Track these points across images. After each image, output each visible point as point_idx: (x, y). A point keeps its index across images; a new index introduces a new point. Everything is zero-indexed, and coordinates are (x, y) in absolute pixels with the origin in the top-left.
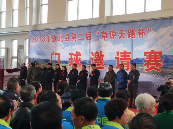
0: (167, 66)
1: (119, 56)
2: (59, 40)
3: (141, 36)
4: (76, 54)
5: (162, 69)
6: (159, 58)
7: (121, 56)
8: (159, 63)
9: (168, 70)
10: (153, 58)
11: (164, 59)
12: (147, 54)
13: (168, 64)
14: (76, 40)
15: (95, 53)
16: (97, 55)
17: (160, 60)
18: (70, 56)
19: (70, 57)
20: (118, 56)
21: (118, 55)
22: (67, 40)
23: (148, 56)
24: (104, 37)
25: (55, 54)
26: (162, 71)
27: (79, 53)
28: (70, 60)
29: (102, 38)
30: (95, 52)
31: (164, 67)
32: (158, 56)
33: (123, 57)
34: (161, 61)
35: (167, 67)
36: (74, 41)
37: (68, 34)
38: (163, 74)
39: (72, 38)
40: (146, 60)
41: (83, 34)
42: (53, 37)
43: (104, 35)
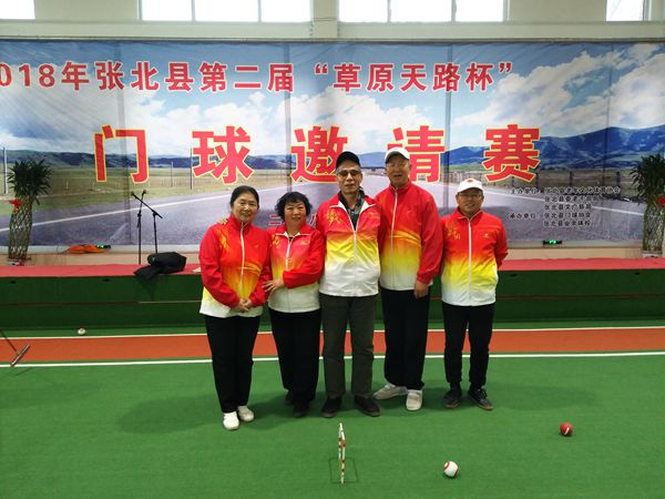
0: (552, 166)
1: (405, 142)
3: (478, 86)
5: (537, 174)
6: (530, 146)
7: (410, 142)
8: (530, 157)
9: (553, 176)
10: (512, 147)
11: (543, 147)
12: (496, 136)
13: (555, 160)
15: (310, 132)
17: (532, 150)
18: (198, 140)
19: (198, 146)
20: (400, 142)
23: (496, 140)
24: (347, 82)
25: (117, 135)
26: (537, 178)
27: (241, 131)
28: (199, 155)
30: (311, 129)
31: (543, 169)
32: (528, 140)
34: (535, 153)
35: (551, 169)
36: (214, 90)
37: (185, 65)
38: (539, 186)
39: (205, 78)
40: (491, 150)
41: (255, 69)
42: (103, 71)
43: (347, 77)
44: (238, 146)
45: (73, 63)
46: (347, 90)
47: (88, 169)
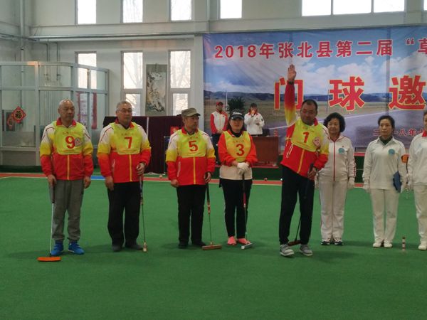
2: (298, 55)
4: (349, 81)
14: (348, 55)
15: (401, 79)
16: (406, 84)
18: (333, 85)
19: (333, 88)
22: (325, 54)
27: (359, 79)
28: (333, 94)
29: (419, 51)
30: (403, 77)
36: (344, 56)
37: (328, 43)
39: (339, 50)
41: (369, 43)
42: (282, 48)
43: (426, 46)
44: (357, 88)
45: (266, 44)
46: (426, 53)
47: (270, 102)
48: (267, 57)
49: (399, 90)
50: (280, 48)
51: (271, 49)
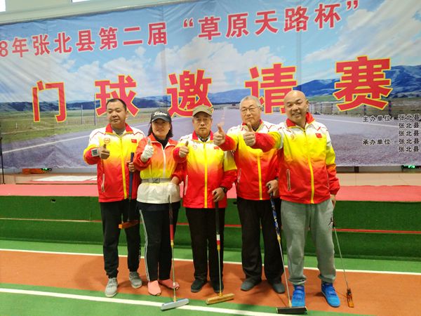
0: (406, 94)
1: (260, 79)
2: (56, 50)
3: (326, 24)
4: (117, 82)
5: (390, 102)
7: (265, 79)
8: (382, 86)
10: (363, 77)
11: (395, 75)
12: (345, 69)
14: (114, 46)
15: (181, 76)
17: (384, 79)
18: (99, 88)
19: (100, 93)
20: (255, 80)
21: (253, 78)
22: (86, 47)
23: (346, 72)
24: (209, 32)
25: (46, 88)
26: (390, 106)
27: (129, 79)
28: (100, 99)
29: (200, 36)
30: (182, 74)
31: (396, 97)
32: (379, 70)
33: (273, 81)
34: (387, 82)
35: (404, 96)
36: (109, 48)
37: (89, 32)
38: (392, 113)
39: (103, 40)
40: (342, 82)
41: (138, 29)
42: (37, 42)
43: (209, 27)
44: (127, 91)
45: (19, 38)
46: (210, 38)
47: (29, 113)
48: (22, 56)
49: (179, 91)
50: (35, 43)
51: (25, 45)
